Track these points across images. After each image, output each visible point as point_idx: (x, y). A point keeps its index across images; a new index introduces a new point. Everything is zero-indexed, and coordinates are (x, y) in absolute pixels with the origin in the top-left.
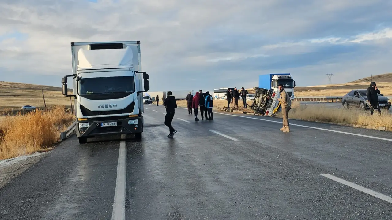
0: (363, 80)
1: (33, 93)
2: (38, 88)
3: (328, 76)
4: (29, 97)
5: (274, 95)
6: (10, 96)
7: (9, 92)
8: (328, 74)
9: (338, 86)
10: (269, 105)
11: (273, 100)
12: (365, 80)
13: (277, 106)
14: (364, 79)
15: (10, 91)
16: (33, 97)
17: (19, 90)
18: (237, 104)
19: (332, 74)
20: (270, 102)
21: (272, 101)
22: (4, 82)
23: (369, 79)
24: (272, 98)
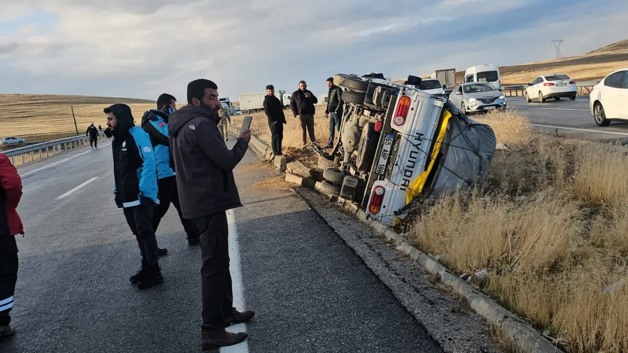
0: (615, 47)
1: (63, 110)
2: (74, 100)
3: (554, 44)
4: (57, 116)
5: (403, 112)
6: (27, 117)
7: (25, 111)
8: (554, 41)
9: (572, 59)
10: (383, 162)
11: (399, 137)
12: (617, 46)
13: (421, 163)
14: (616, 44)
15: (26, 109)
16: (63, 116)
17: (43, 107)
18: (312, 137)
20: (387, 147)
21: (394, 144)
22: (18, 94)
23: (624, 43)
24: (393, 126)
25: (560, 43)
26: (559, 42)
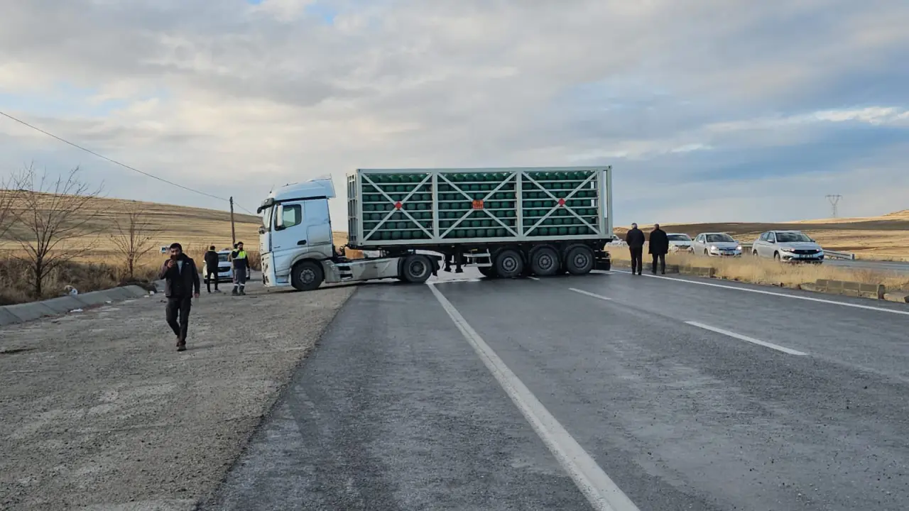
8: (829, 196)
17: (169, 219)
19: (838, 196)
25: (838, 199)
26: (836, 198)
